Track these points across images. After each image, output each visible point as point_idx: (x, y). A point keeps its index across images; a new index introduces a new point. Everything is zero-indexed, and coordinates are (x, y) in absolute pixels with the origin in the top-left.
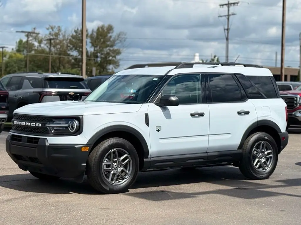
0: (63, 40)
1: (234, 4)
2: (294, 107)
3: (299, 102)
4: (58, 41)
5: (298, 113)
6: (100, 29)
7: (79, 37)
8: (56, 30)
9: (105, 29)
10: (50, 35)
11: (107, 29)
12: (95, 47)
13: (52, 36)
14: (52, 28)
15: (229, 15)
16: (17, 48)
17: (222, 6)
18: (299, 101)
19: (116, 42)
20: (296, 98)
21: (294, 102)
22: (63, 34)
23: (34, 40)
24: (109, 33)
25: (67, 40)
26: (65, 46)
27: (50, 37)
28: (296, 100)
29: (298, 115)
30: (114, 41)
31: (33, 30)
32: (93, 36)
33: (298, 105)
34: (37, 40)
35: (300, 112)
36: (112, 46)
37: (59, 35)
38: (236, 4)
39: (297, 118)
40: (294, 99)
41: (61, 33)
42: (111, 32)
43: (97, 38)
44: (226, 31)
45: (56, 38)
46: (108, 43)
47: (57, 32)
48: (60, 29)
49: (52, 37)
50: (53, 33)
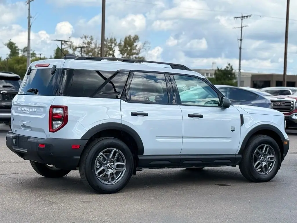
0: (95, 48)
1: (247, 17)
2: (290, 110)
3: (295, 106)
4: (90, 49)
5: (294, 115)
6: (128, 39)
7: (109, 46)
8: (89, 40)
9: (132, 38)
10: (83, 44)
11: (133, 39)
12: (123, 55)
13: (85, 44)
14: (85, 37)
15: (242, 27)
16: (55, 55)
17: (236, 19)
18: (295, 104)
19: (141, 51)
20: (293, 101)
21: (290, 106)
22: (95, 43)
23: (69, 48)
24: (135, 42)
25: (98, 48)
26: (96, 54)
27: (83, 45)
28: (293, 104)
29: (294, 117)
30: (140, 50)
31: (69, 39)
32: (121, 45)
33: (294, 108)
34: (71, 48)
35: (296, 115)
36: (137, 54)
37: (91, 43)
38: (249, 17)
39: (293, 120)
40: (291, 103)
41: (93, 42)
42: (137, 41)
43: (125, 46)
44: (240, 41)
45: (89, 46)
46: (134, 51)
47: (90, 41)
48: (92, 38)
49: (85, 46)
50: (86, 41)
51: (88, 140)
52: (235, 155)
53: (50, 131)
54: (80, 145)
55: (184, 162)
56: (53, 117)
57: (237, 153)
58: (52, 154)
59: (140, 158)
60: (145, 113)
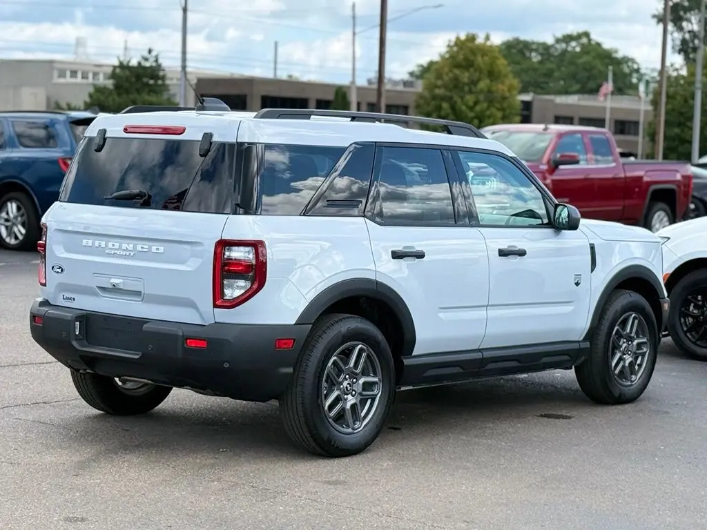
51: (310, 326)
52: (578, 342)
53: (215, 306)
54: (294, 340)
55: (487, 367)
56: (224, 270)
57: (581, 339)
58: (226, 365)
59: (407, 362)
60: (418, 252)
